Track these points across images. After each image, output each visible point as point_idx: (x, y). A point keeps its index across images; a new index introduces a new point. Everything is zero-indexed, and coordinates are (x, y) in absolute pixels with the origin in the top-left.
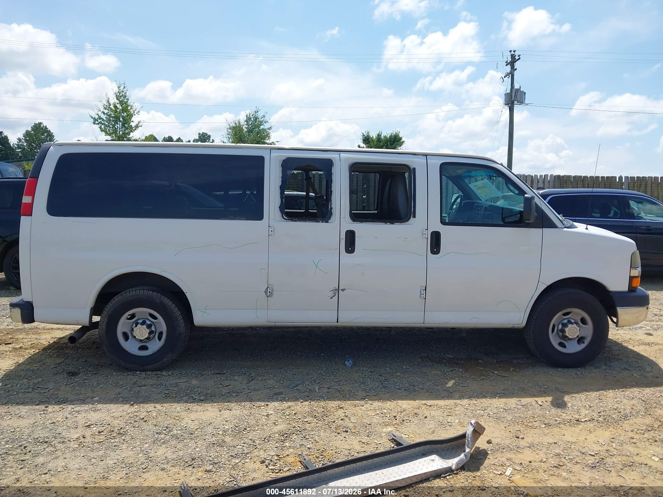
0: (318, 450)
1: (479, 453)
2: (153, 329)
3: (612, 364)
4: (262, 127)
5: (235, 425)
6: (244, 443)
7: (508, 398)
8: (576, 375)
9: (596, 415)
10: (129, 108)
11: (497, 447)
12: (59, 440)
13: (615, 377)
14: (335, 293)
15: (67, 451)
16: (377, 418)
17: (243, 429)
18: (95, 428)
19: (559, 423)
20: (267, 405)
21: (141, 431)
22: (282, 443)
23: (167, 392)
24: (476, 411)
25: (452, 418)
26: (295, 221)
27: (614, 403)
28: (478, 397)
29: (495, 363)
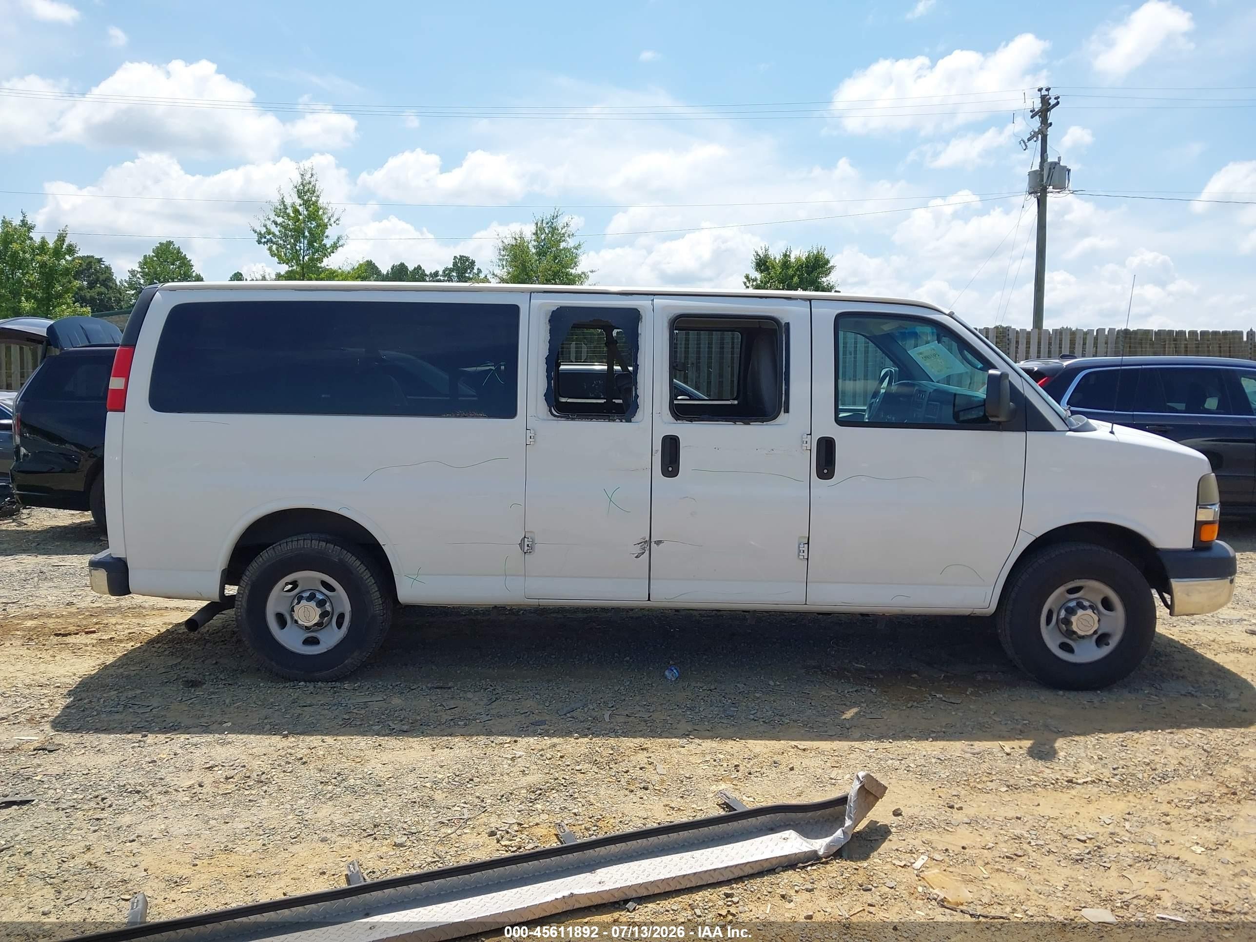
0: (590, 818)
1: (874, 831)
2: (328, 607)
3: (1163, 685)
4: (563, 245)
5: (454, 773)
6: (465, 803)
7: (952, 740)
8: (1090, 703)
9: (1107, 773)
10: (320, 212)
11: (910, 822)
12: (160, 789)
13: (1165, 708)
14: (644, 549)
15: (172, 807)
16: (704, 768)
17: (467, 780)
18: (220, 772)
19: (1035, 785)
20: (516, 741)
21: (295, 779)
22: (531, 804)
23: (346, 717)
24: (887, 761)
25: (840, 771)
26: (573, 419)
27: (1148, 753)
28: (895, 737)
29: (941, 678)
